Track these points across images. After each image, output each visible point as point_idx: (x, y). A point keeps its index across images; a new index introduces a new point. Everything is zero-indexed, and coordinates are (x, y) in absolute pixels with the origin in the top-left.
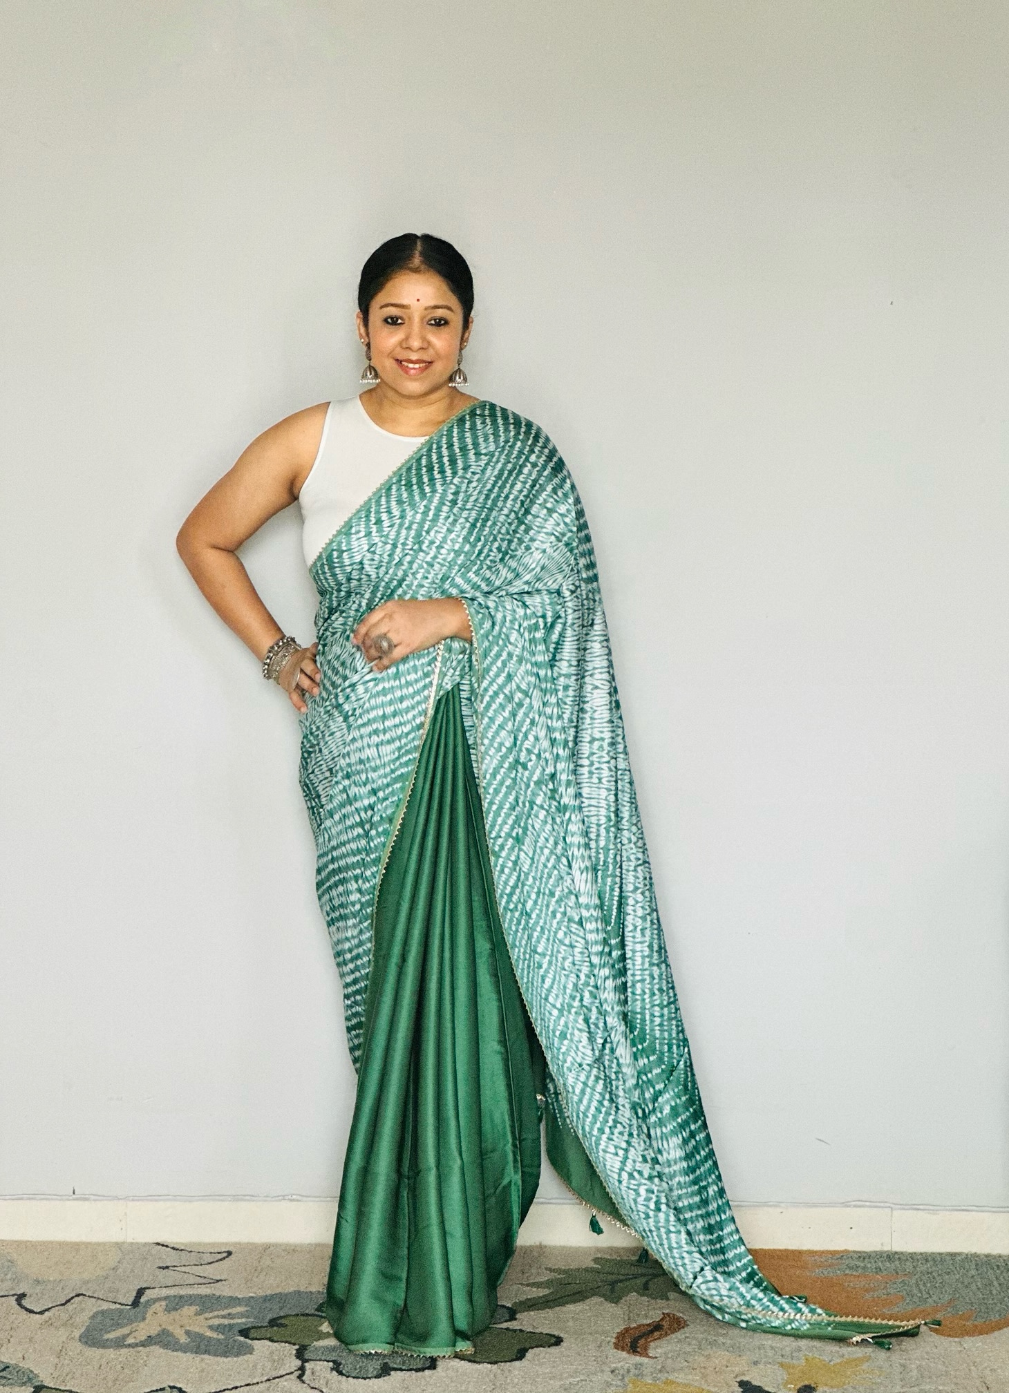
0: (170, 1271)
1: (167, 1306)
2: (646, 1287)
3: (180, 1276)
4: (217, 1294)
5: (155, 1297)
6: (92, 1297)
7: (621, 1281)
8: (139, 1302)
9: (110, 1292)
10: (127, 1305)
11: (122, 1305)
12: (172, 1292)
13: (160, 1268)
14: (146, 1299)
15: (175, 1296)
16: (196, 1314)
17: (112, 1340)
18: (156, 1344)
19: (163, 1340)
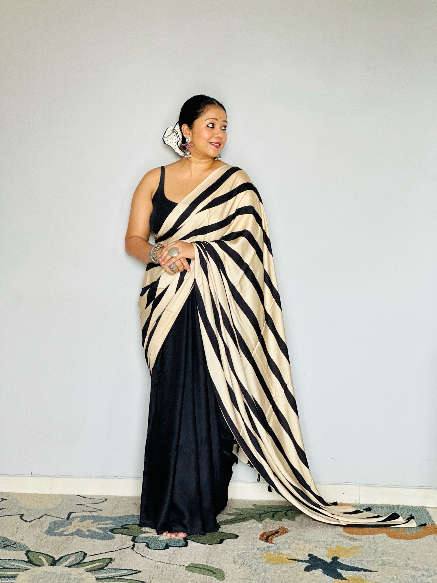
0: (83, 507)
1: (80, 520)
2: (273, 516)
3: (86, 508)
4: (101, 515)
5: (76, 516)
6: (51, 516)
7: (263, 514)
8: (69, 518)
9: (57, 514)
10: (65, 519)
11: (62, 519)
12: (83, 514)
13: (78, 504)
14: (72, 517)
15: (84, 516)
16: (92, 523)
17: (58, 533)
18: (76, 534)
19: (79, 533)
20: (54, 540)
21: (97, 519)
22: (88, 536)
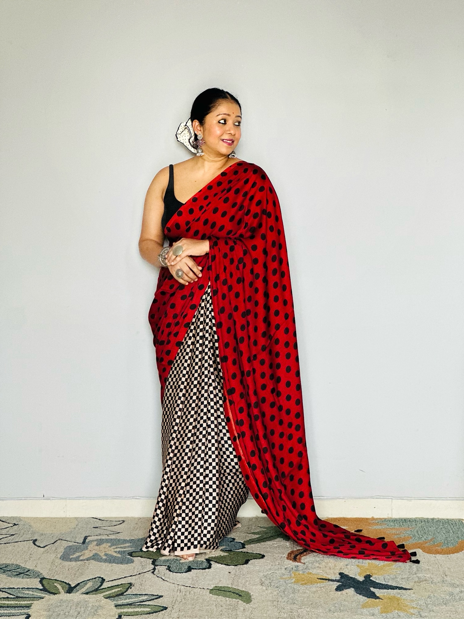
0: (99, 529)
1: (97, 544)
3: (103, 531)
4: (118, 538)
5: (92, 539)
6: (65, 540)
8: (85, 542)
9: (72, 538)
10: (80, 543)
11: (78, 543)
12: (99, 537)
13: (94, 527)
14: (88, 540)
15: (100, 539)
16: (109, 547)
17: (74, 558)
18: (93, 559)
19: (96, 557)
20: (70, 565)
21: (114, 543)
22: (105, 561)
